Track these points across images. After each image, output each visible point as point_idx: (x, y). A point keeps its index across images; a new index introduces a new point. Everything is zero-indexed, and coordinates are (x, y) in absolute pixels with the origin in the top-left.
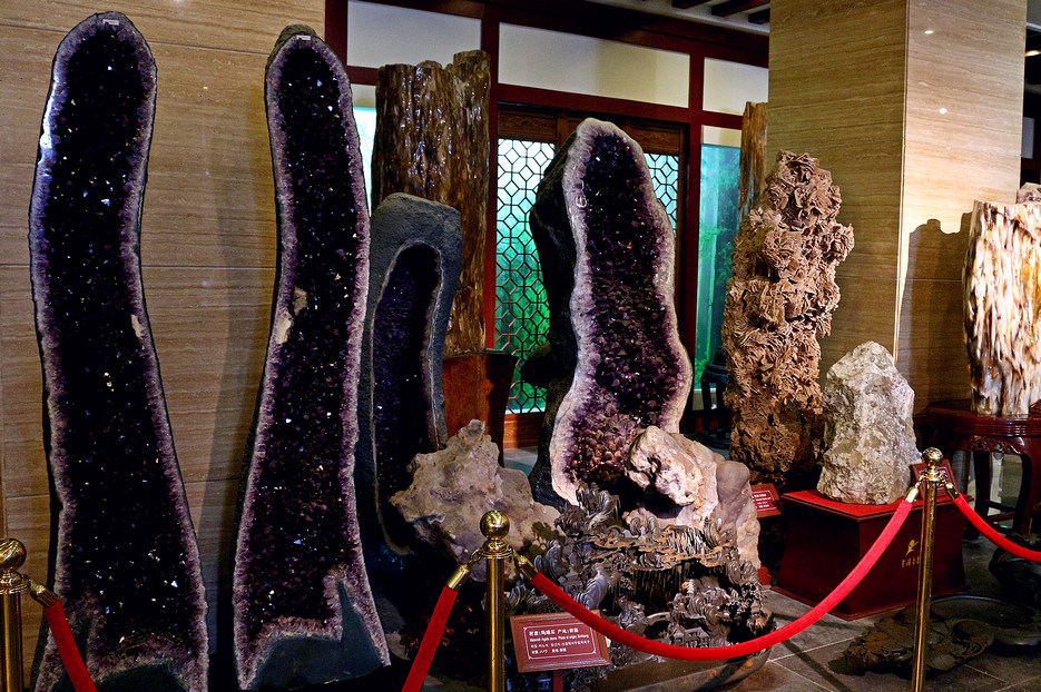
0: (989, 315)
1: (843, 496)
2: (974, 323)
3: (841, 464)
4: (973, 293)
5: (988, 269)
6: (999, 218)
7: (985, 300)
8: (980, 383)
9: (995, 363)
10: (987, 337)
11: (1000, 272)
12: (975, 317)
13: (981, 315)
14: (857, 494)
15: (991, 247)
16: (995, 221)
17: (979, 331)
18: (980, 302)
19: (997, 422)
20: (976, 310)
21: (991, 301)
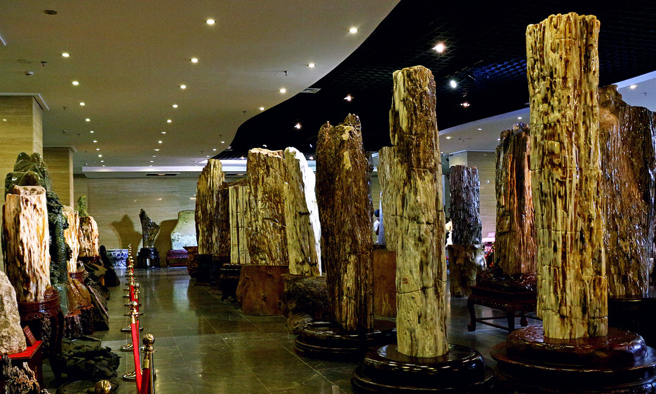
0: (30, 251)
1: (7, 351)
2: (23, 256)
3: (4, 335)
4: (21, 242)
5: (27, 229)
6: (29, 203)
7: (27, 244)
8: (28, 286)
9: (34, 275)
10: (30, 262)
11: (31, 230)
12: (23, 253)
13: (26, 252)
14: (14, 348)
15: (26, 218)
16: (27, 205)
17: (26, 260)
18: (25, 246)
19: (35, 304)
20: (23, 250)
21: (29, 244)
